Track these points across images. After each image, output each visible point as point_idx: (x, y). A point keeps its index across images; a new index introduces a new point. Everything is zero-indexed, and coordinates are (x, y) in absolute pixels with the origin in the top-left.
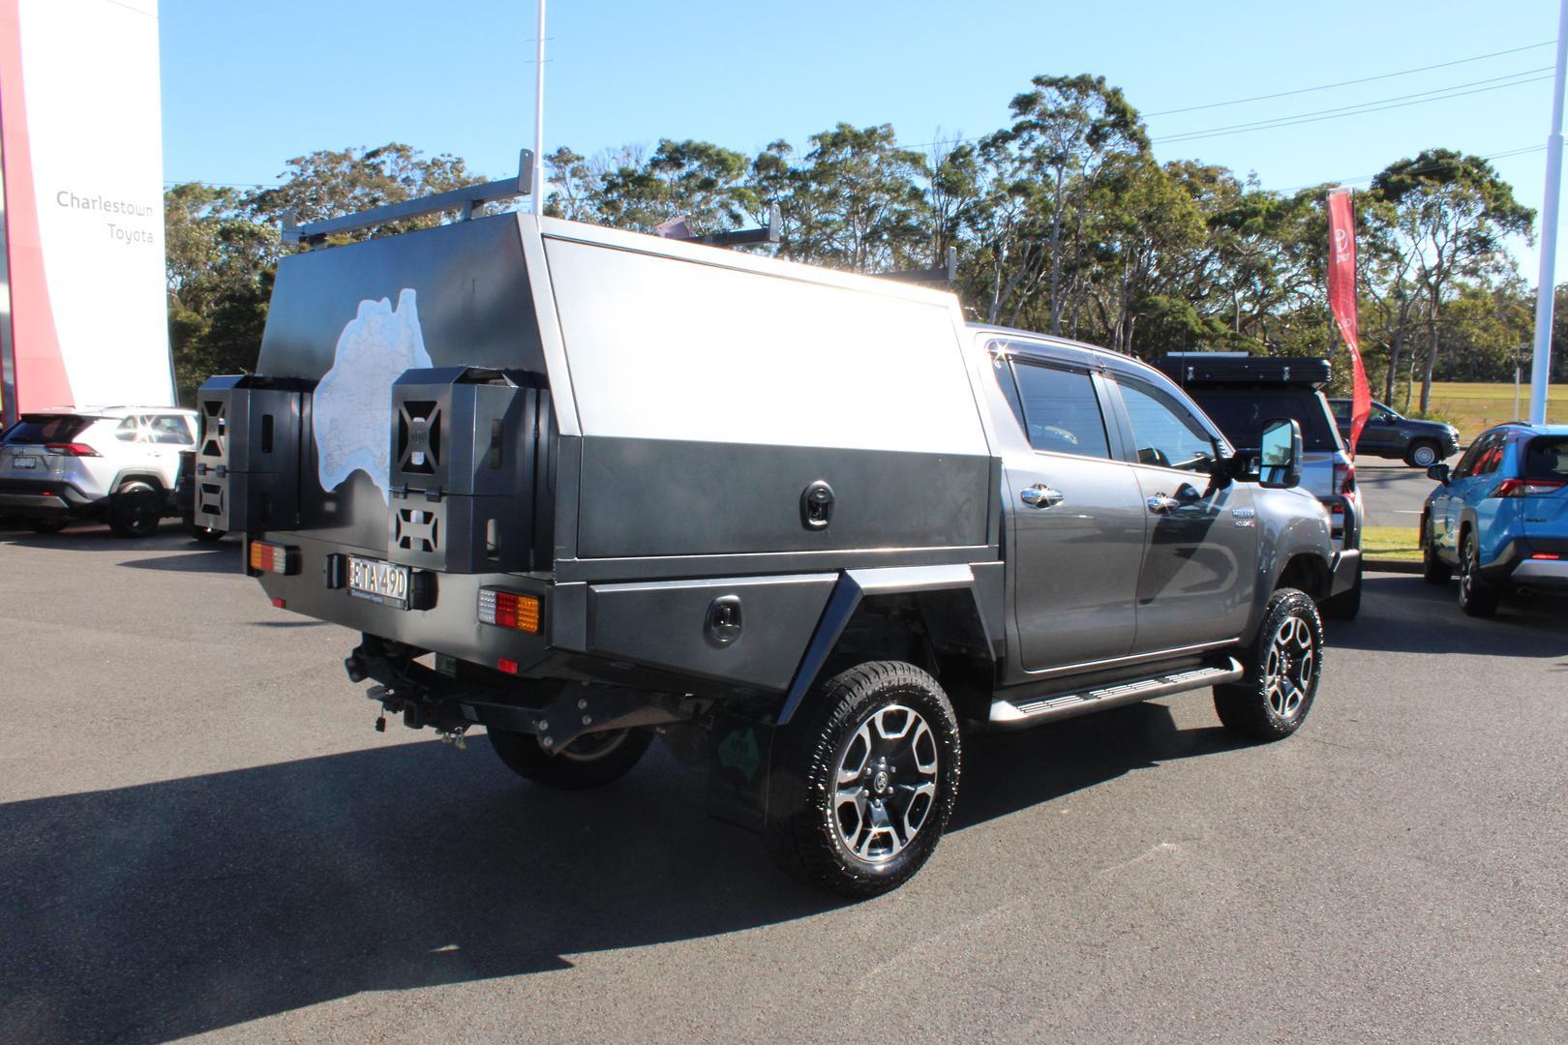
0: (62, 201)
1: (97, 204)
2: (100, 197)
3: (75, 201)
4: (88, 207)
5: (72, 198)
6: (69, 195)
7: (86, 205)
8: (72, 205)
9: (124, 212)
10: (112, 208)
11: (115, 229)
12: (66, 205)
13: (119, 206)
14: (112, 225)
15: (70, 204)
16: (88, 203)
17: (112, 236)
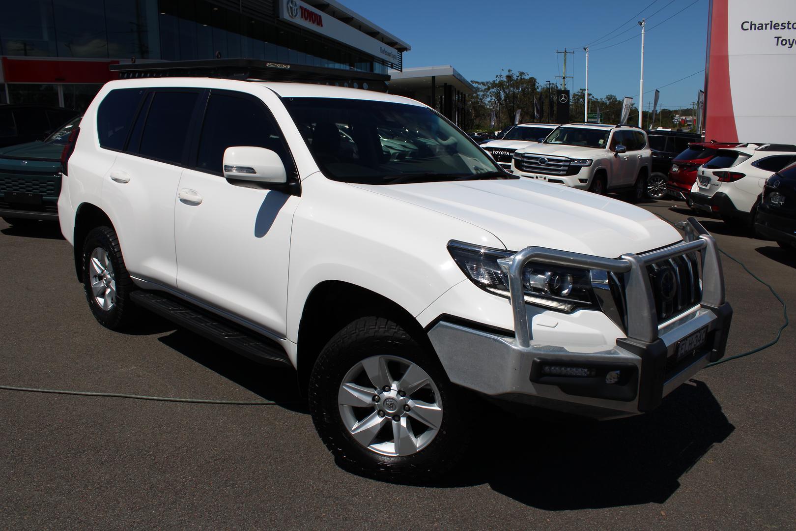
0: (745, 27)
1: (769, 26)
2: (771, 22)
3: (753, 26)
4: (762, 29)
5: (752, 24)
6: (750, 23)
7: (761, 27)
8: (751, 29)
9: (789, 28)
10: (780, 27)
11: (780, 40)
12: (748, 29)
13: (786, 25)
14: (778, 38)
15: (749, 29)
16: (762, 27)
17: (777, 45)
